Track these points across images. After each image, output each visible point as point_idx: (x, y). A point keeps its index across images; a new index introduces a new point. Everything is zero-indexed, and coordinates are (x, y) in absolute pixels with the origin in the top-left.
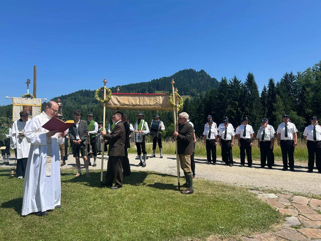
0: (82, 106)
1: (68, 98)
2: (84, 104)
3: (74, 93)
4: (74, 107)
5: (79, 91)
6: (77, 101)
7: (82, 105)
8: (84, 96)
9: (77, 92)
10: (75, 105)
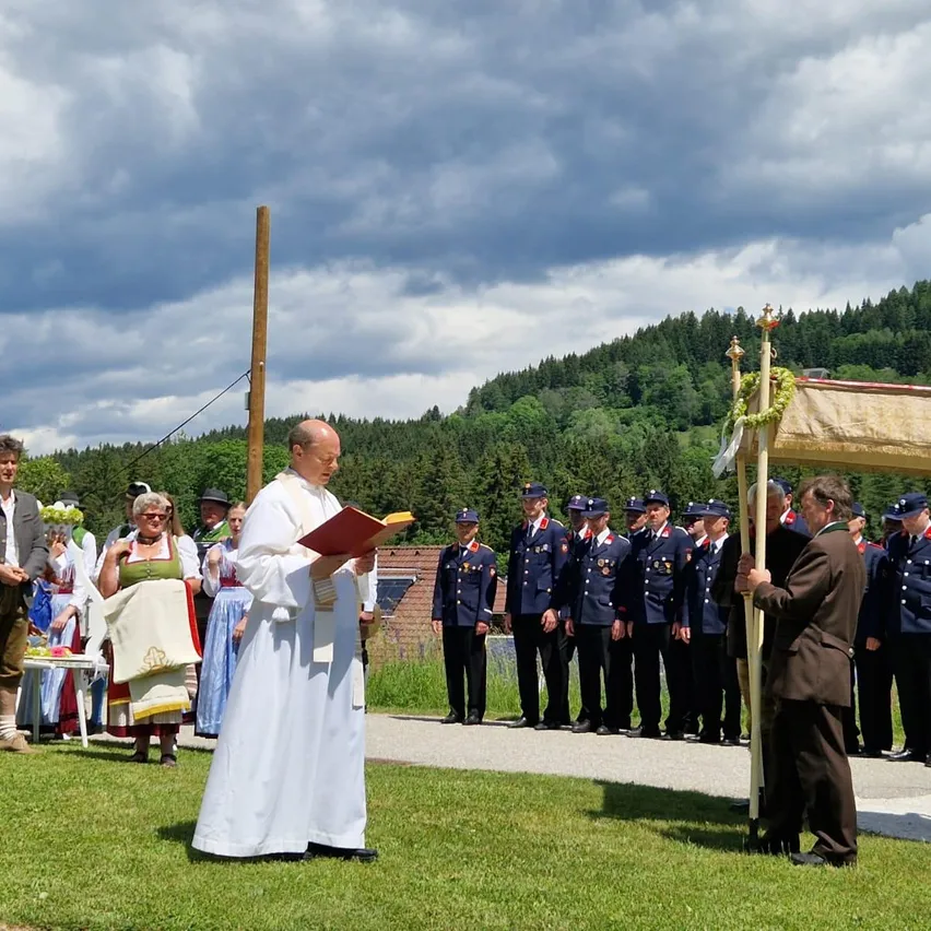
0: (684, 439)
1: (590, 377)
2: (697, 422)
3: (631, 336)
4: (626, 445)
5: (663, 326)
6: (651, 401)
7: (682, 429)
8: (703, 360)
9: (650, 329)
10: (635, 426)
